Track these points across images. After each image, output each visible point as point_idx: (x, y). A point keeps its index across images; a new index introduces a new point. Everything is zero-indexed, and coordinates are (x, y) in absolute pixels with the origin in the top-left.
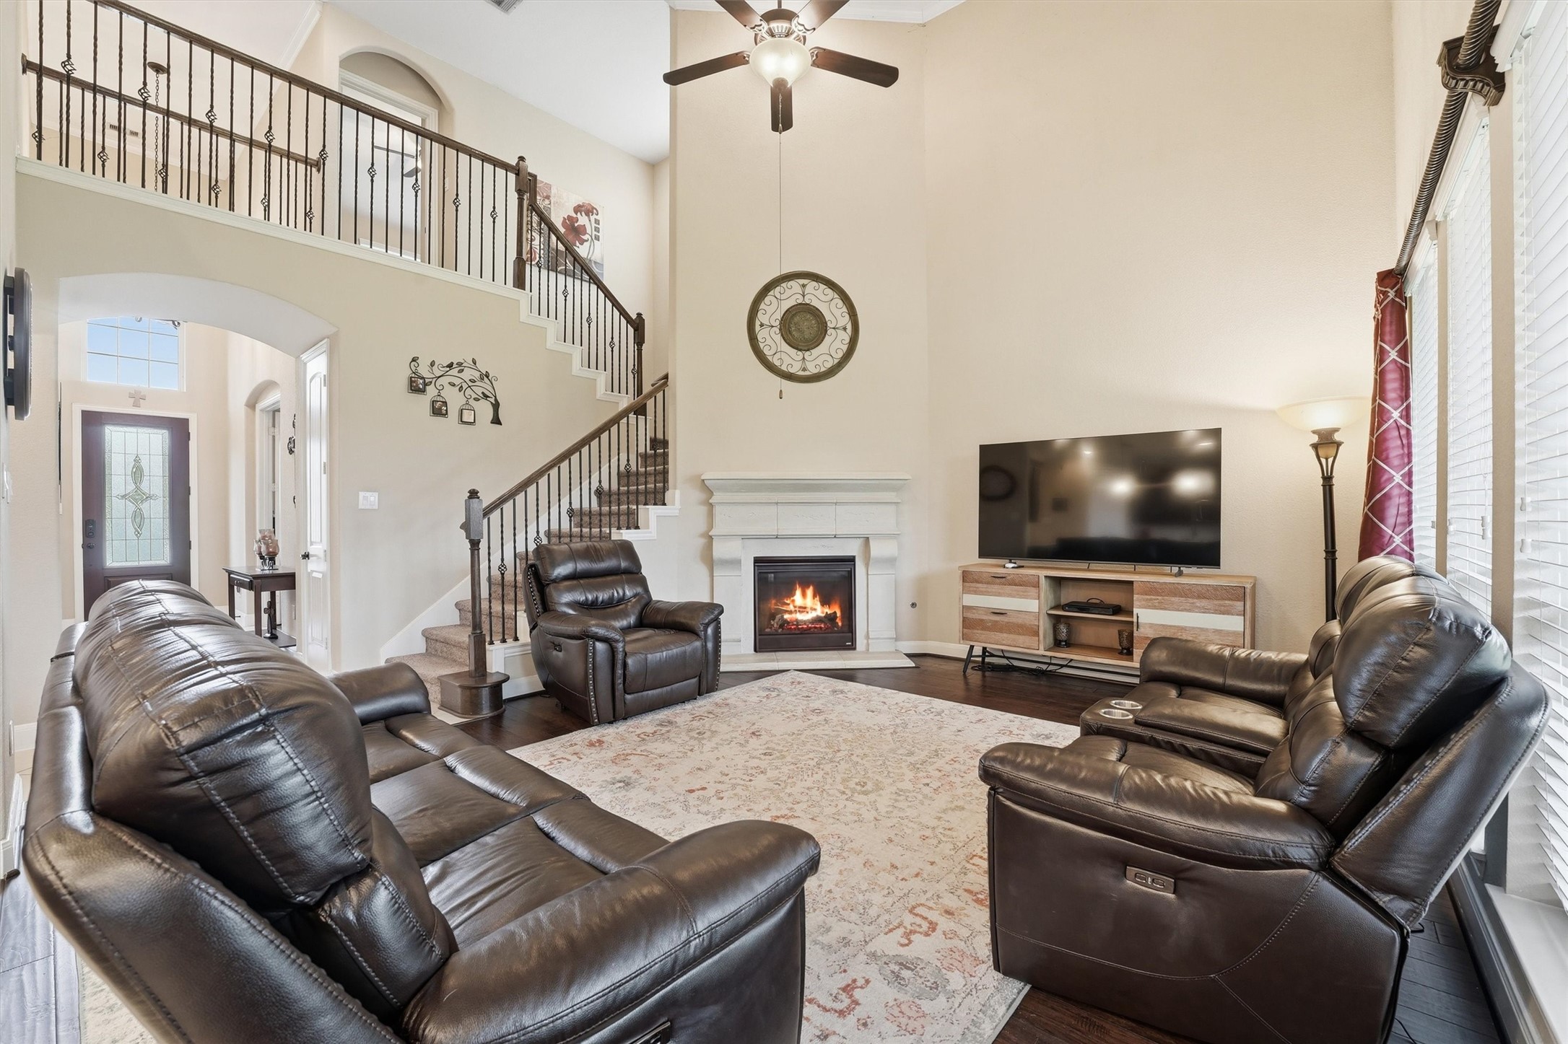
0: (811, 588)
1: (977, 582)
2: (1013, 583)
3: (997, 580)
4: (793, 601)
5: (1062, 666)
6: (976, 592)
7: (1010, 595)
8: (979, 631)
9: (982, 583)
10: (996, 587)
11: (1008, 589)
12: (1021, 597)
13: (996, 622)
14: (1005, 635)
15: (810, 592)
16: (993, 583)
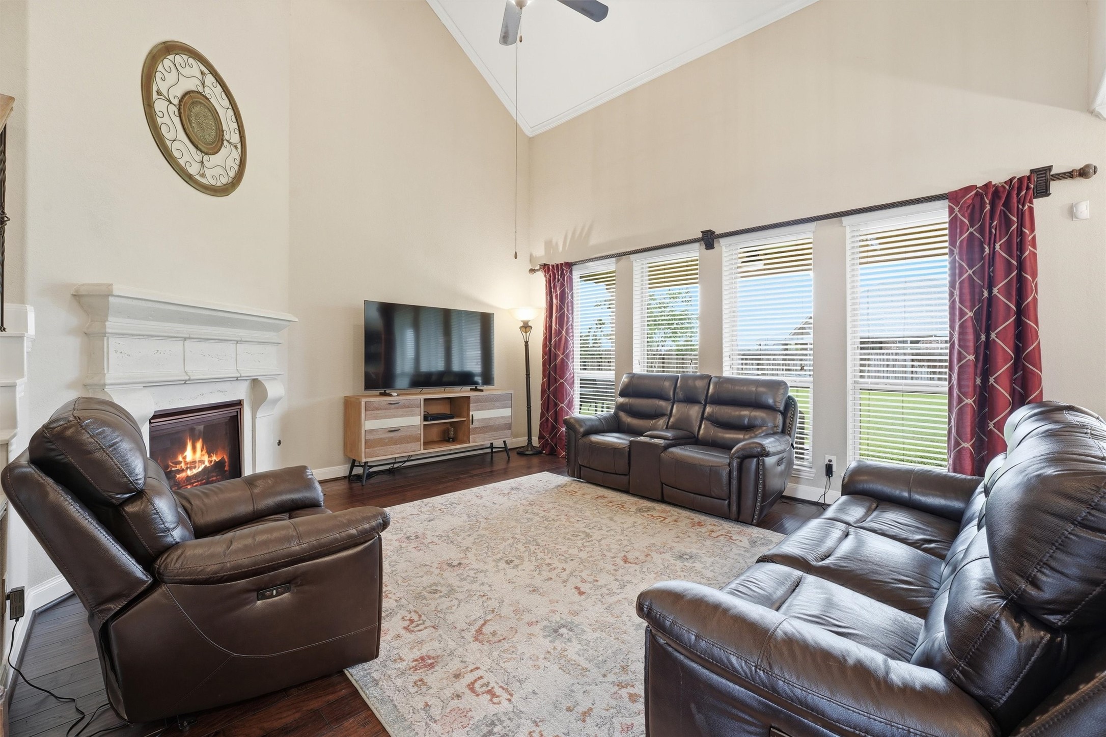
0: (201, 440)
1: (377, 409)
2: (404, 407)
3: (393, 406)
4: (184, 458)
5: (405, 462)
6: (376, 418)
7: (402, 416)
8: (378, 448)
9: (380, 409)
10: (392, 411)
11: (400, 411)
12: (408, 416)
13: (392, 438)
14: (399, 446)
15: (199, 445)
16: (390, 409)
